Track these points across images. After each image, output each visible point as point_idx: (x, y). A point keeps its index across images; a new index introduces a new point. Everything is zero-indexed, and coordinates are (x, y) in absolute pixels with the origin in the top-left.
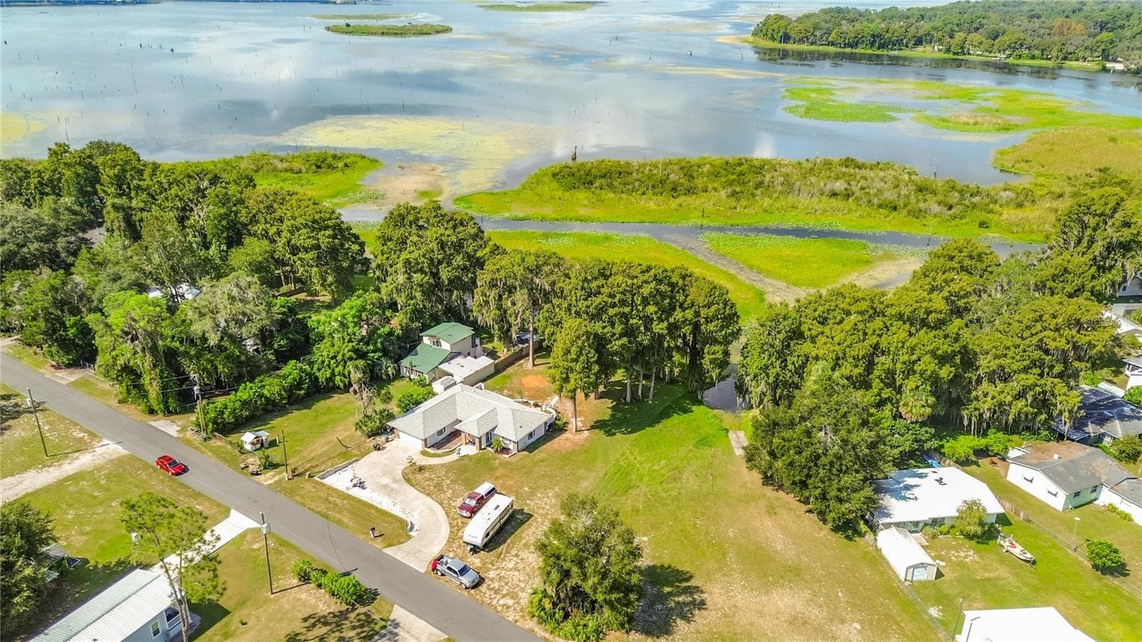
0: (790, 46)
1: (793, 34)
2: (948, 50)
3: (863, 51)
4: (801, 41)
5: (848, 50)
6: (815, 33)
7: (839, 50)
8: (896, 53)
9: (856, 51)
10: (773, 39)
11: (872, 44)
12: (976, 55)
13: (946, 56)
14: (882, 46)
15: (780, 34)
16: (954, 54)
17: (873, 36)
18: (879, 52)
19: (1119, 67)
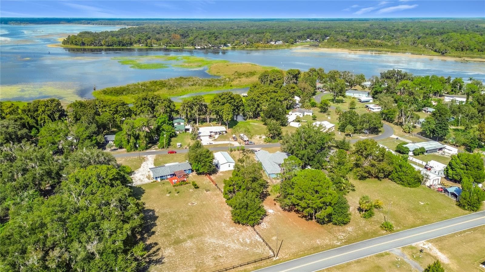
0: (86, 47)
1: (85, 42)
2: (147, 45)
3: (117, 47)
4: (90, 45)
5: (111, 47)
6: (95, 42)
7: (107, 47)
8: (129, 47)
9: (114, 47)
10: (76, 44)
11: (119, 45)
12: (155, 46)
13: (146, 47)
14: (123, 45)
15: (80, 43)
16: (149, 47)
17: (119, 42)
18: (123, 47)
19: (199, 47)
